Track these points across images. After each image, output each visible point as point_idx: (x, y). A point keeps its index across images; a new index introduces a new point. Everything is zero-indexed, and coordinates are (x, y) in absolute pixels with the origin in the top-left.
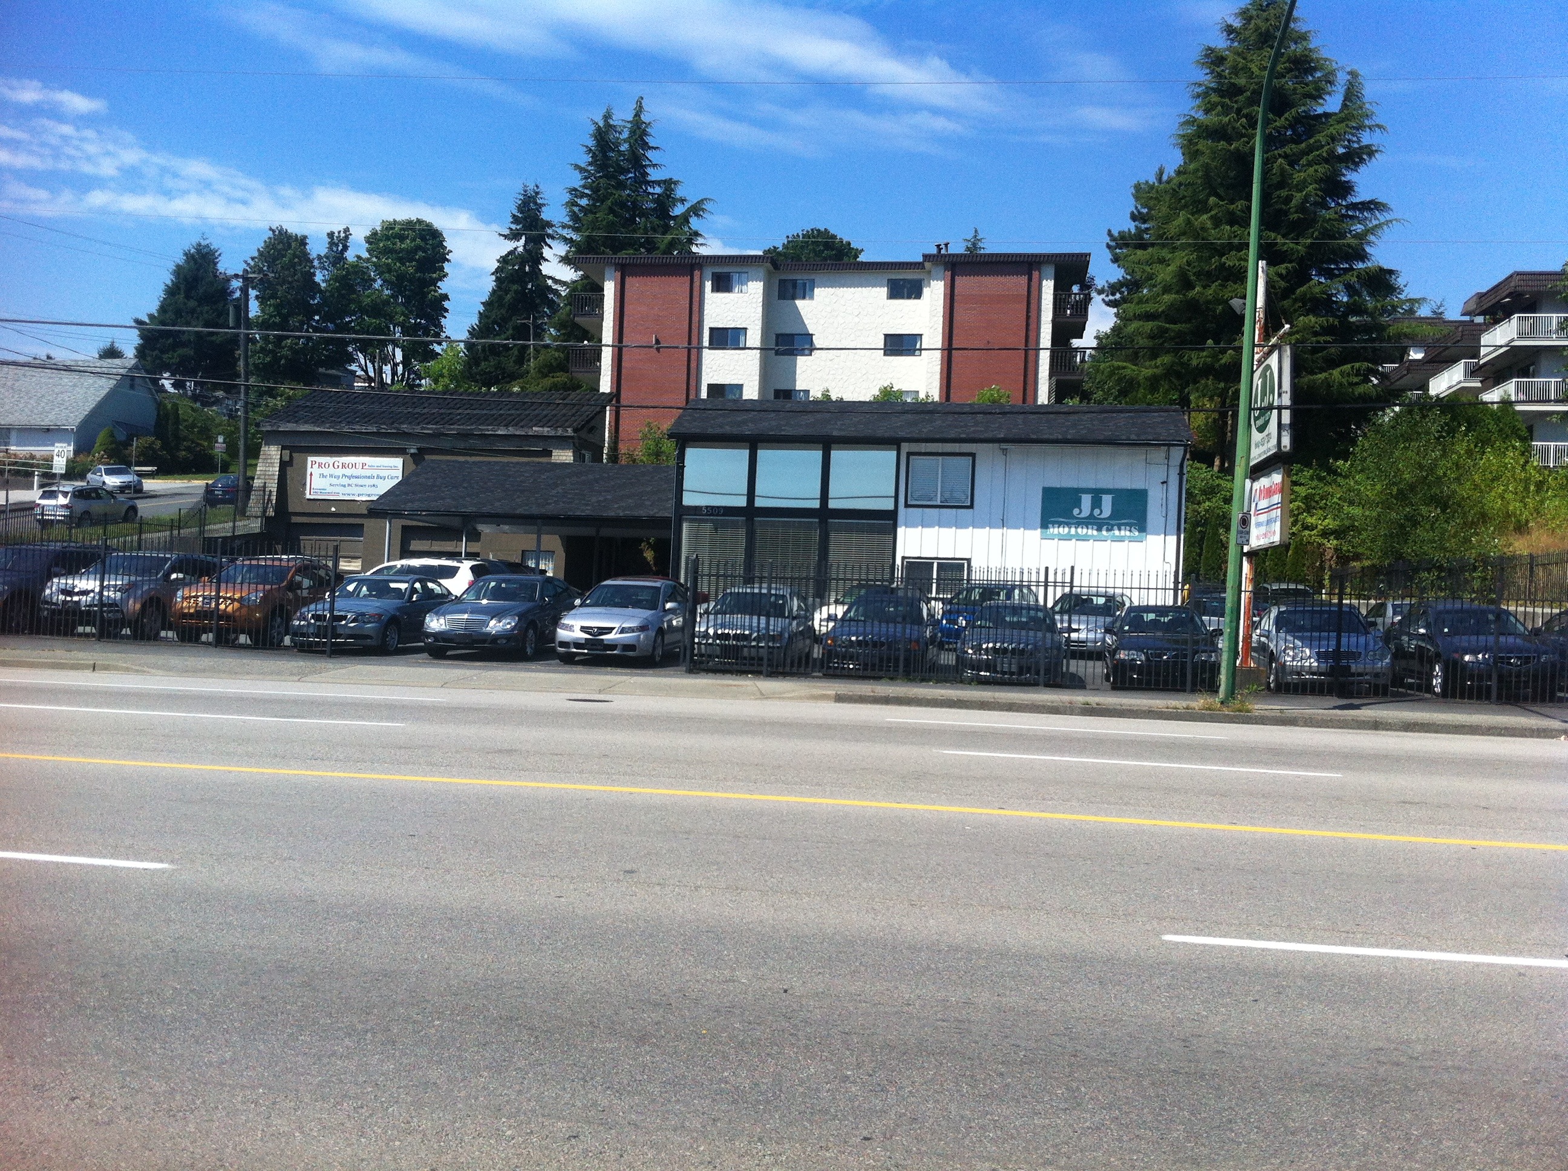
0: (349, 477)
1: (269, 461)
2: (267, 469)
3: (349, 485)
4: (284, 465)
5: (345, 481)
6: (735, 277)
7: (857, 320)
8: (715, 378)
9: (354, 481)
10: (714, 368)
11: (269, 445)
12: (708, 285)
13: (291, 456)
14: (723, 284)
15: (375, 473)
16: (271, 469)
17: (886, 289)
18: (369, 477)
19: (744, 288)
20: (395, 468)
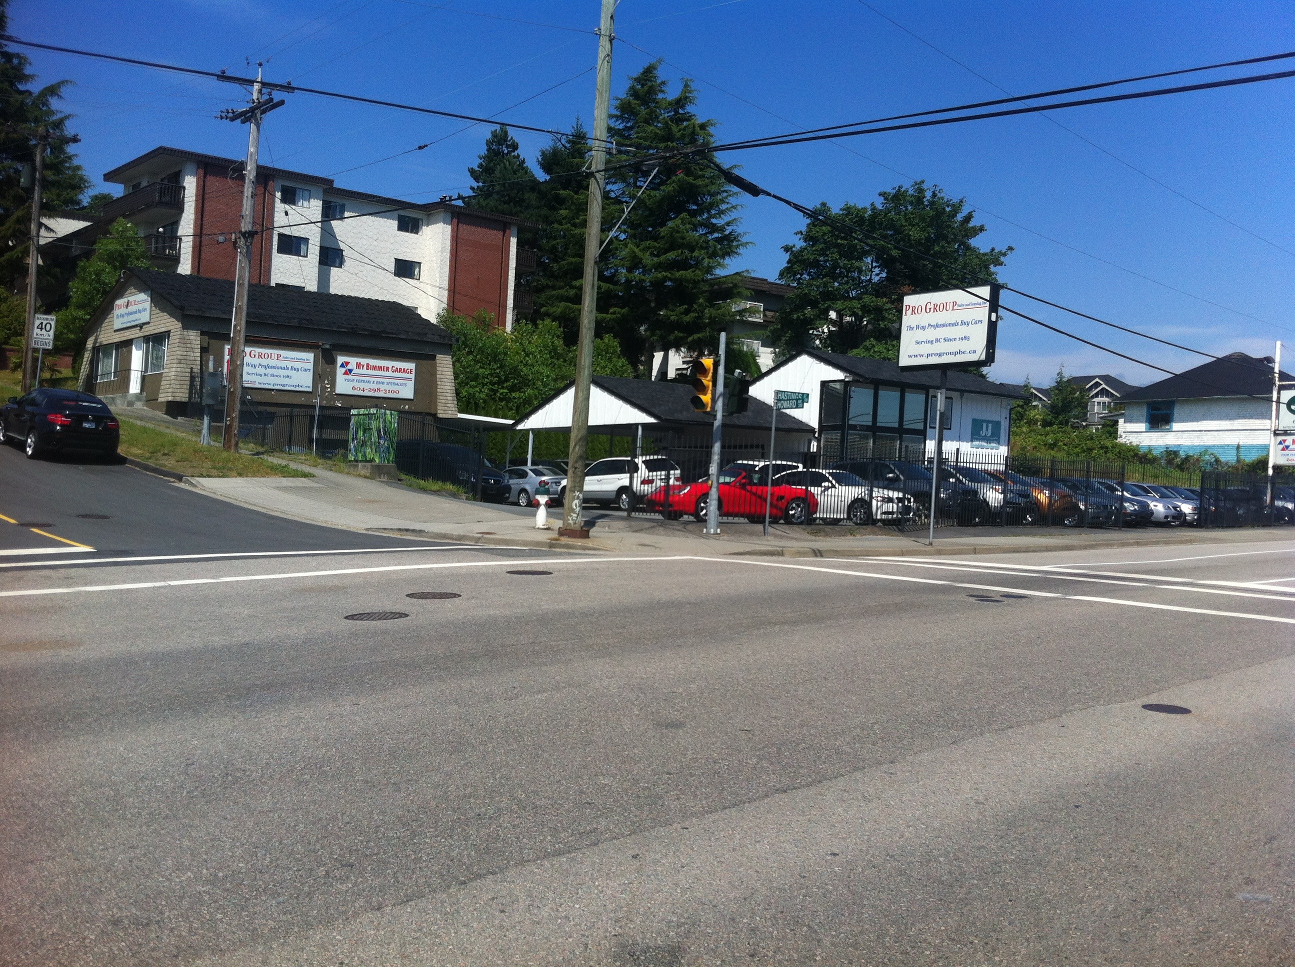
0: (266, 367)
1: (189, 346)
2: (189, 354)
3: (265, 375)
4: (204, 350)
5: (261, 371)
6: (299, 193)
7: (375, 243)
8: (282, 278)
9: (269, 371)
10: (281, 270)
11: (188, 329)
12: (278, 195)
13: (209, 344)
14: (290, 198)
15: (290, 364)
16: (192, 354)
17: (397, 222)
18: (281, 368)
19: (306, 204)
20: (307, 361)
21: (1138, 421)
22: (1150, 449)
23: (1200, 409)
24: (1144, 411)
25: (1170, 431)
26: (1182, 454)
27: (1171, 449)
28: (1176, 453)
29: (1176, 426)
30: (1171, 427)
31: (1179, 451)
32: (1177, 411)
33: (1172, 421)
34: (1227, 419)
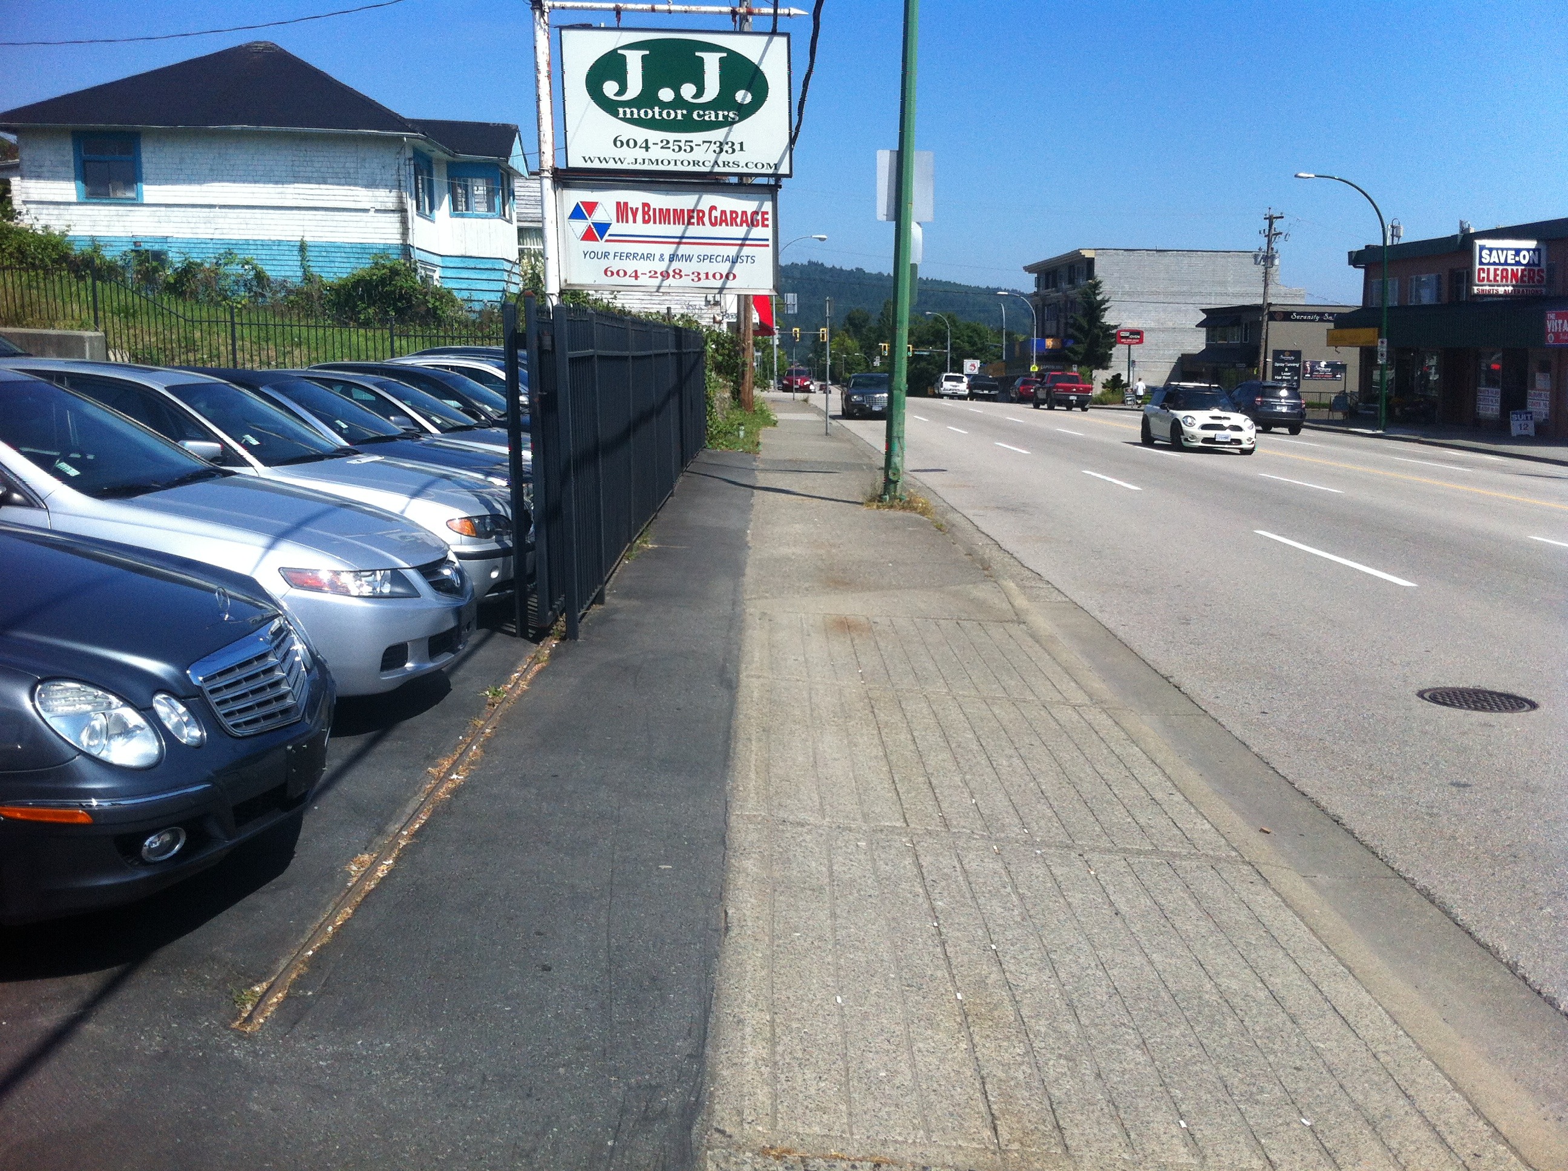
21: (54, 176)
22: (95, 244)
23: (202, 155)
24: (68, 152)
25: (136, 203)
26: (176, 259)
27: (145, 246)
28: (159, 257)
29: (150, 192)
30: (139, 194)
31: (165, 253)
32: (149, 156)
33: (141, 181)
34: (270, 182)
